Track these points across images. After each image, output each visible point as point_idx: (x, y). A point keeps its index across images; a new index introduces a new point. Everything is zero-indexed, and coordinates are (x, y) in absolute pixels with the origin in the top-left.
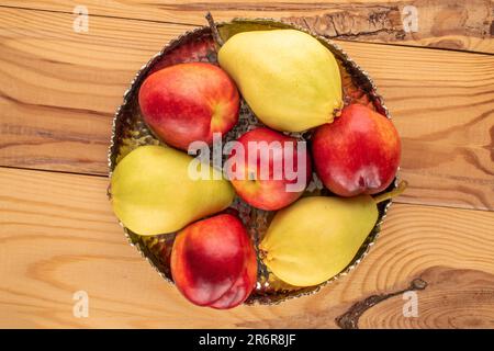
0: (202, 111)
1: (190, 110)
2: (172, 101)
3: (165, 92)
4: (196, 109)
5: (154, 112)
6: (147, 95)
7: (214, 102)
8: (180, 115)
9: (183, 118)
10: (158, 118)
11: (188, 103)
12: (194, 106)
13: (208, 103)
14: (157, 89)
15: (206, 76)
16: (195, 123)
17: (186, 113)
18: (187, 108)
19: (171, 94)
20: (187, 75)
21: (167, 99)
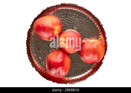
0: (51, 29)
1: (48, 29)
2: (43, 27)
3: (41, 24)
4: (50, 28)
5: (38, 30)
6: (36, 25)
7: (55, 26)
8: (45, 31)
9: (46, 31)
10: (39, 32)
11: (47, 27)
12: (49, 28)
13: (53, 27)
14: (38, 24)
15: (52, 19)
16: (50, 32)
17: (47, 30)
18: (47, 28)
19: (43, 25)
20: (47, 19)
21: (41, 26)
